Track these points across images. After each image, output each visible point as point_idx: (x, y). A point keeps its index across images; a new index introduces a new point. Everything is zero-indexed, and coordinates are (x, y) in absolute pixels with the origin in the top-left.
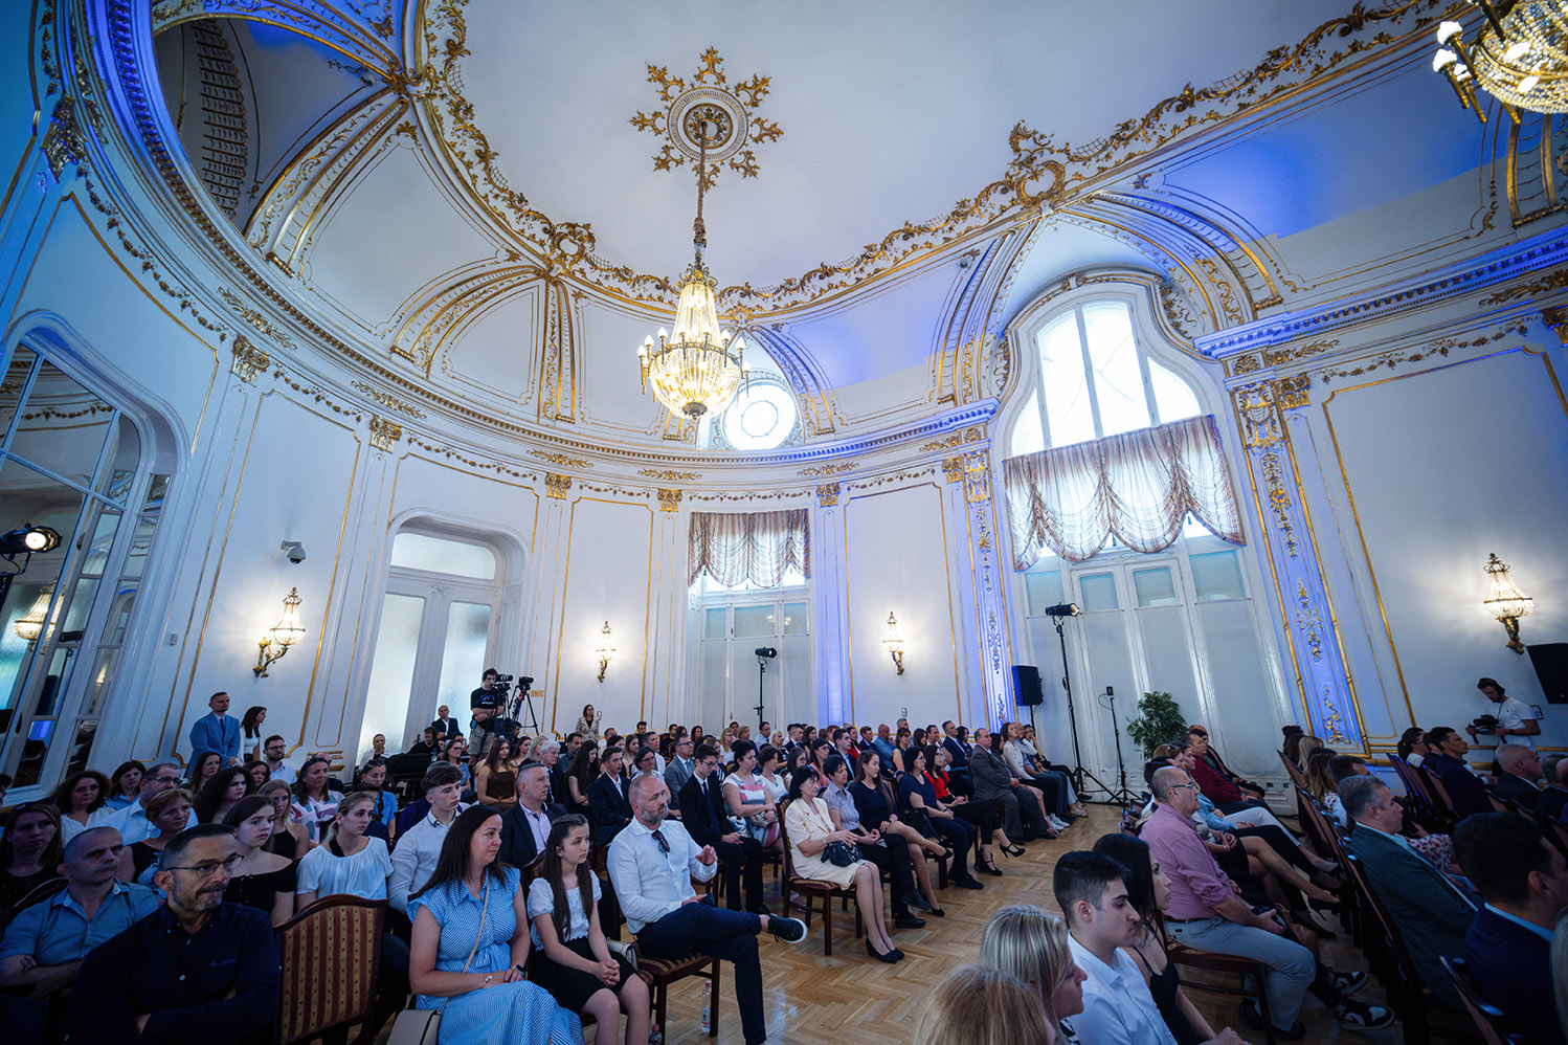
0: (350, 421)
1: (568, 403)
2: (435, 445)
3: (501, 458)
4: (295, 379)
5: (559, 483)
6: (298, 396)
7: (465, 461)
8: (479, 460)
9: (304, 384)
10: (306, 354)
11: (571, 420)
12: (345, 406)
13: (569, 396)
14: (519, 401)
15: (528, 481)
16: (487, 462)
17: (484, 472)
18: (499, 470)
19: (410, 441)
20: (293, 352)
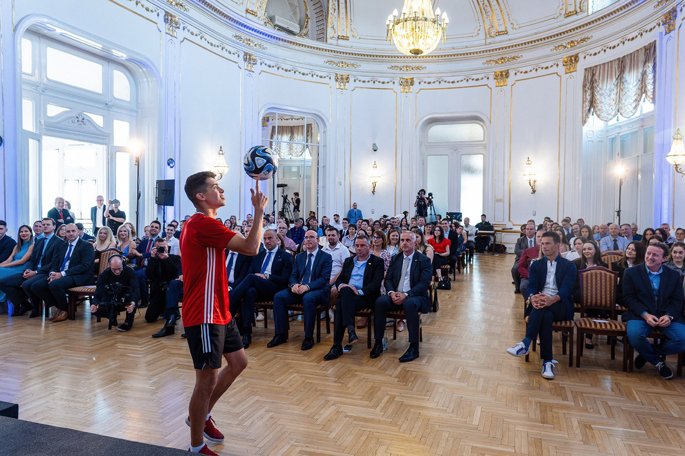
0: (391, 85)
1: (502, 22)
2: (432, 80)
3: (467, 73)
4: (363, 79)
5: (503, 75)
6: (366, 85)
7: (449, 82)
8: (455, 79)
9: (366, 79)
10: (365, 66)
11: (506, 33)
12: (386, 80)
13: (500, 17)
14: (474, 35)
15: (485, 81)
16: (459, 78)
17: (460, 84)
18: (467, 80)
19: (420, 83)
20: (360, 68)
